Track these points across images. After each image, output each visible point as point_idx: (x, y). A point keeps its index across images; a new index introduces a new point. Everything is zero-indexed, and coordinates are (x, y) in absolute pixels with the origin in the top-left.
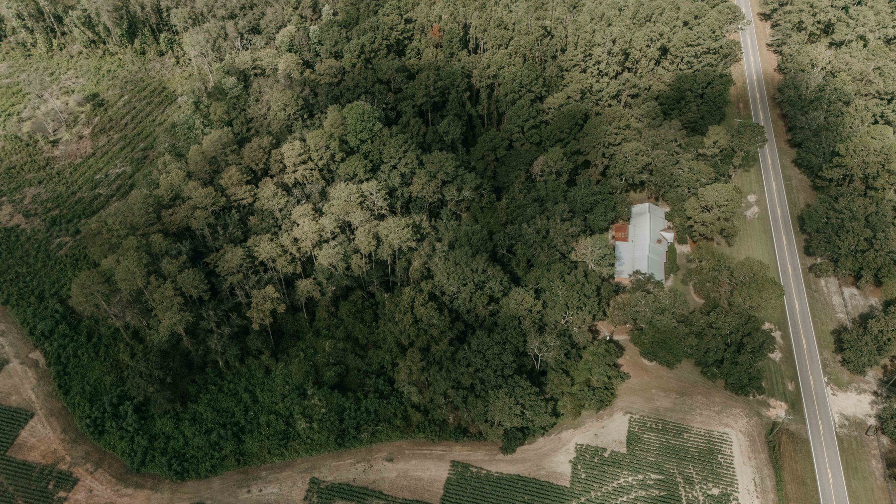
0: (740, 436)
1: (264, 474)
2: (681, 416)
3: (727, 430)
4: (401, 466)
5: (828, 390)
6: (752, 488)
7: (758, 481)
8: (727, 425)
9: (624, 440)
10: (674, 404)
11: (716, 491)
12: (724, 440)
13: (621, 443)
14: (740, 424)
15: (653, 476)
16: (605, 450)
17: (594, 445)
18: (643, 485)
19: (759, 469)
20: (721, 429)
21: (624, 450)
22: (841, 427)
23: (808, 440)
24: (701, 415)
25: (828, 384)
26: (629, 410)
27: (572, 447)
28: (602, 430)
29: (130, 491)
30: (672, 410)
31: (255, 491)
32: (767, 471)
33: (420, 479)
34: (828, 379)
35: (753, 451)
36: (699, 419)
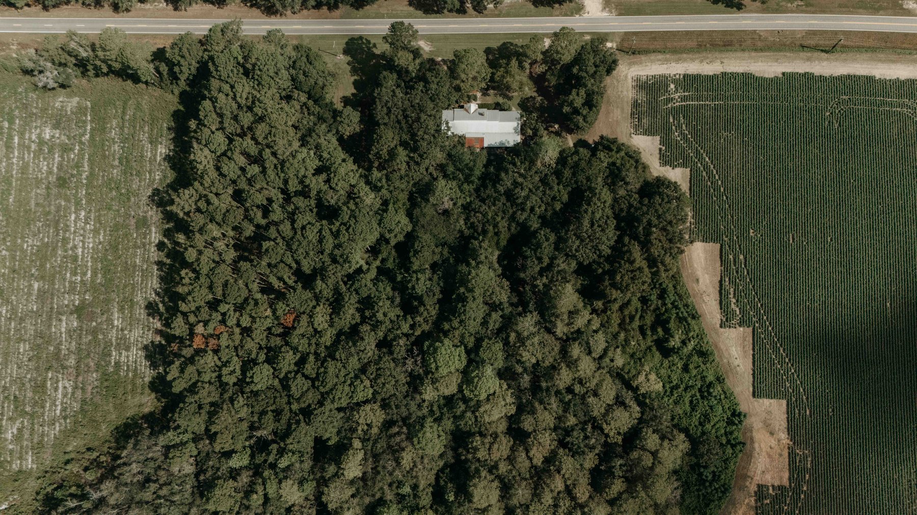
0: (632, 69)
1: (725, 361)
2: (625, 104)
3: (629, 77)
4: (699, 273)
5: (586, 15)
6: (665, 66)
7: (660, 63)
8: (626, 77)
9: (650, 138)
10: (617, 107)
11: (672, 86)
12: (638, 80)
13: (653, 139)
14: (624, 69)
15: (671, 120)
16: (660, 150)
17: (658, 156)
18: (679, 126)
19: (652, 61)
20: (630, 80)
21: (658, 138)
22: (612, 13)
23: (625, 32)
24: (622, 92)
25: (580, 15)
26: (628, 135)
27: (662, 169)
28: (647, 151)
29: (756, 445)
30: (623, 109)
31: (737, 362)
32: (653, 56)
33: (706, 259)
34: (576, 14)
35: (641, 63)
36: (625, 93)
